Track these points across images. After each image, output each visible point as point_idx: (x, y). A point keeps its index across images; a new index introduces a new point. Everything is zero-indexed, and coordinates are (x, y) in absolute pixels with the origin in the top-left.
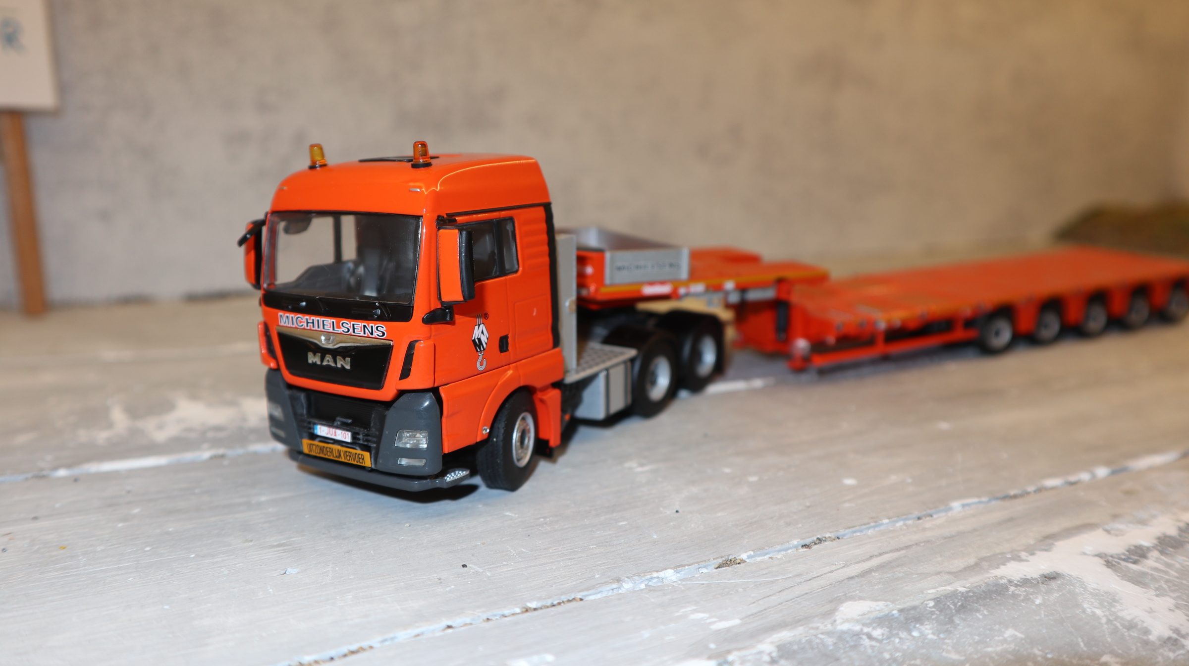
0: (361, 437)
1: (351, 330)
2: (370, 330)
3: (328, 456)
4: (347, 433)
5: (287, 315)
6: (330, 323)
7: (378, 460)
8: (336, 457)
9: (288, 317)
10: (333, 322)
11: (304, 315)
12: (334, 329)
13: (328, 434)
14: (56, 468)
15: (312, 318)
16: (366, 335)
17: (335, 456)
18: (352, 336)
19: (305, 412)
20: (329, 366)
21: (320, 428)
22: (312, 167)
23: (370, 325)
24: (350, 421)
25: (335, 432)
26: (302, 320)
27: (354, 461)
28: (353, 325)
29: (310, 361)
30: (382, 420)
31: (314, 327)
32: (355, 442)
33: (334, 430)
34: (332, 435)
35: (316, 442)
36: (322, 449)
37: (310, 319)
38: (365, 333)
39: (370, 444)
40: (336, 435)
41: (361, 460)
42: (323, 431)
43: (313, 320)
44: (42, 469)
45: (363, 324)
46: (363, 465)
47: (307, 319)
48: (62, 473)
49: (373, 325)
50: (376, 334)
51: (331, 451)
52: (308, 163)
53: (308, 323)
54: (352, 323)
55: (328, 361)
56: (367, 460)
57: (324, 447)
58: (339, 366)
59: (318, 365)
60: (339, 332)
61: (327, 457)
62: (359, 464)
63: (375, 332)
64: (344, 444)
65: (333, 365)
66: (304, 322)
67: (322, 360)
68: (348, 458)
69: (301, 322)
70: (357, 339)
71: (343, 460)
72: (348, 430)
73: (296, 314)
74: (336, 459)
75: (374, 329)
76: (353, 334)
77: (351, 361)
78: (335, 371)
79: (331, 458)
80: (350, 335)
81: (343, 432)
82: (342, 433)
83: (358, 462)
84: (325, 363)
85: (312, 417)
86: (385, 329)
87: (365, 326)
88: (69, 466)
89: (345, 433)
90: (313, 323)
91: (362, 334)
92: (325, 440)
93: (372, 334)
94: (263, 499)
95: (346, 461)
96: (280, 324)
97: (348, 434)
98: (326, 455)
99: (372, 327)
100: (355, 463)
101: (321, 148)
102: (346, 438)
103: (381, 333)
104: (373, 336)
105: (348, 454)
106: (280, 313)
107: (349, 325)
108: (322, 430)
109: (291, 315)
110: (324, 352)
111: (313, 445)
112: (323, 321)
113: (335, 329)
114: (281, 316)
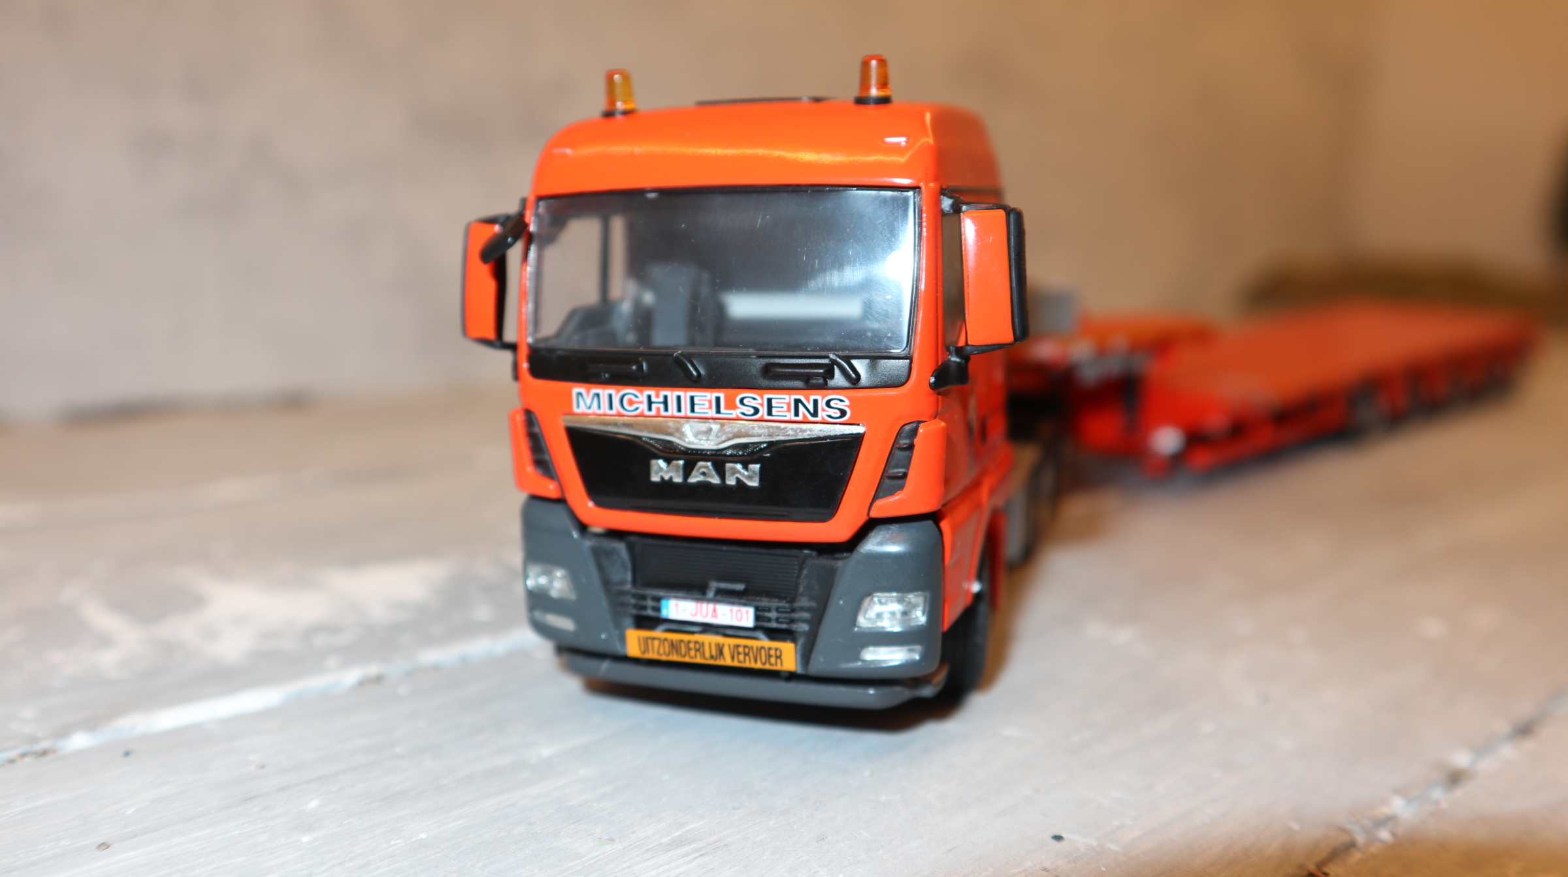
0: (773, 615)
1: (763, 411)
2: (811, 408)
3: (691, 657)
4: (744, 609)
5: (594, 391)
6: (710, 402)
7: (814, 655)
8: (712, 657)
9: (598, 395)
10: (718, 399)
11: (641, 388)
12: (718, 411)
13: (696, 615)
14: (64, 732)
15: (663, 393)
16: (800, 418)
17: (707, 654)
18: (764, 424)
19: (629, 577)
20: (705, 486)
21: (676, 605)
22: (609, 114)
23: (812, 398)
24: (740, 587)
25: (715, 610)
26: (634, 399)
27: (756, 661)
28: (770, 401)
29: (655, 478)
30: (827, 583)
31: (666, 409)
32: (762, 627)
33: (711, 606)
34: (707, 615)
35: (658, 633)
36: (674, 646)
37: (657, 396)
38: (797, 414)
39: (794, 627)
40: (716, 616)
41: (773, 660)
42: (684, 610)
43: (666, 397)
44: (34, 740)
45: (794, 397)
46: (778, 668)
47: (649, 397)
48: (80, 741)
49: (819, 398)
50: (824, 414)
51: (700, 647)
52: (601, 105)
53: (650, 403)
54: (766, 396)
55: (704, 474)
56: (788, 656)
57: (681, 641)
58: (731, 482)
59: (677, 485)
60: (734, 416)
61: (687, 659)
62: (767, 667)
63: (823, 410)
64: (729, 632)
65: (716, 480)
66: (641, 402)
67: (686, 475)
68: (741, 657)
69: (631, 402)
70: (778, 428)
71: (728, 661)
72: (745, 605)
73: (619, 387)
74: (712, 662)
75: (822, 404)
76: (766, 417)
77: (761, 468)
78: (722, 492)
79: (699, 660)
80: (761, 420)
81: (735, 608)
82: (731, 611)
83: (764, 664)
84: (694, 479)
85: (649, 585)
86: (847, 402)
87: (797, 402)
88: (90, 725)
89: (739, 610)
90: (665, 402)
91: (791, 416)
92: (681, 626)
93: (815, 414)
94: (546, 752)
95: (736, 664)
96: (576, 410)
97: (747, 612)
98: (685, 656)
99: (816, 402)
100: (759, 666)
101: (626, 77)
102: (741, 619)
103: (837, 411)
104: (819, 419)
105: (741, 650)
106: (577, 389)
107: (759, 401)
108: (677, 608)
109: (604, 392)
110: (692, 457)
111: (653, 639)
112: (692, 398)
113: (722, 410)
114: (580, 394)
